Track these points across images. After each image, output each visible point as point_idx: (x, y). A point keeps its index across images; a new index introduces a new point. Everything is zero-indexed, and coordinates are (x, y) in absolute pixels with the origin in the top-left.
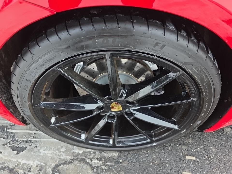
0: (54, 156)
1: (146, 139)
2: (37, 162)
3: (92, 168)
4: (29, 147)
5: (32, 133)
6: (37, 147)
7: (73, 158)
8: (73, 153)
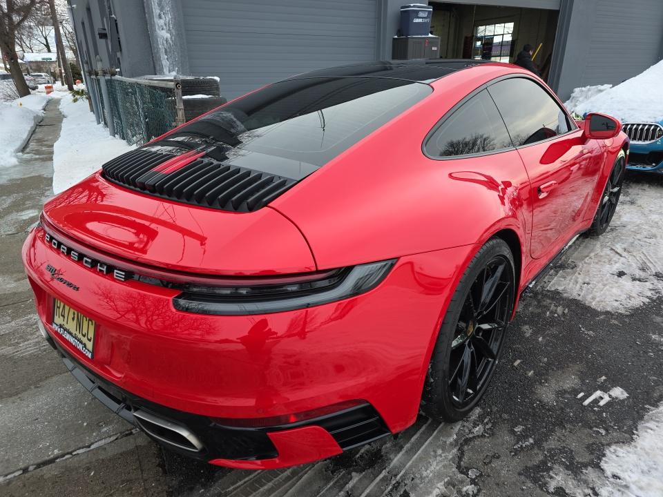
0: (443, 463)
1: (489, 362)
2: (441, 485)
3: (483, 436)
4: (407, 488)
5: (385, 476)
6: (413, 479)
7: (458, 448)
8: (451, 444)
